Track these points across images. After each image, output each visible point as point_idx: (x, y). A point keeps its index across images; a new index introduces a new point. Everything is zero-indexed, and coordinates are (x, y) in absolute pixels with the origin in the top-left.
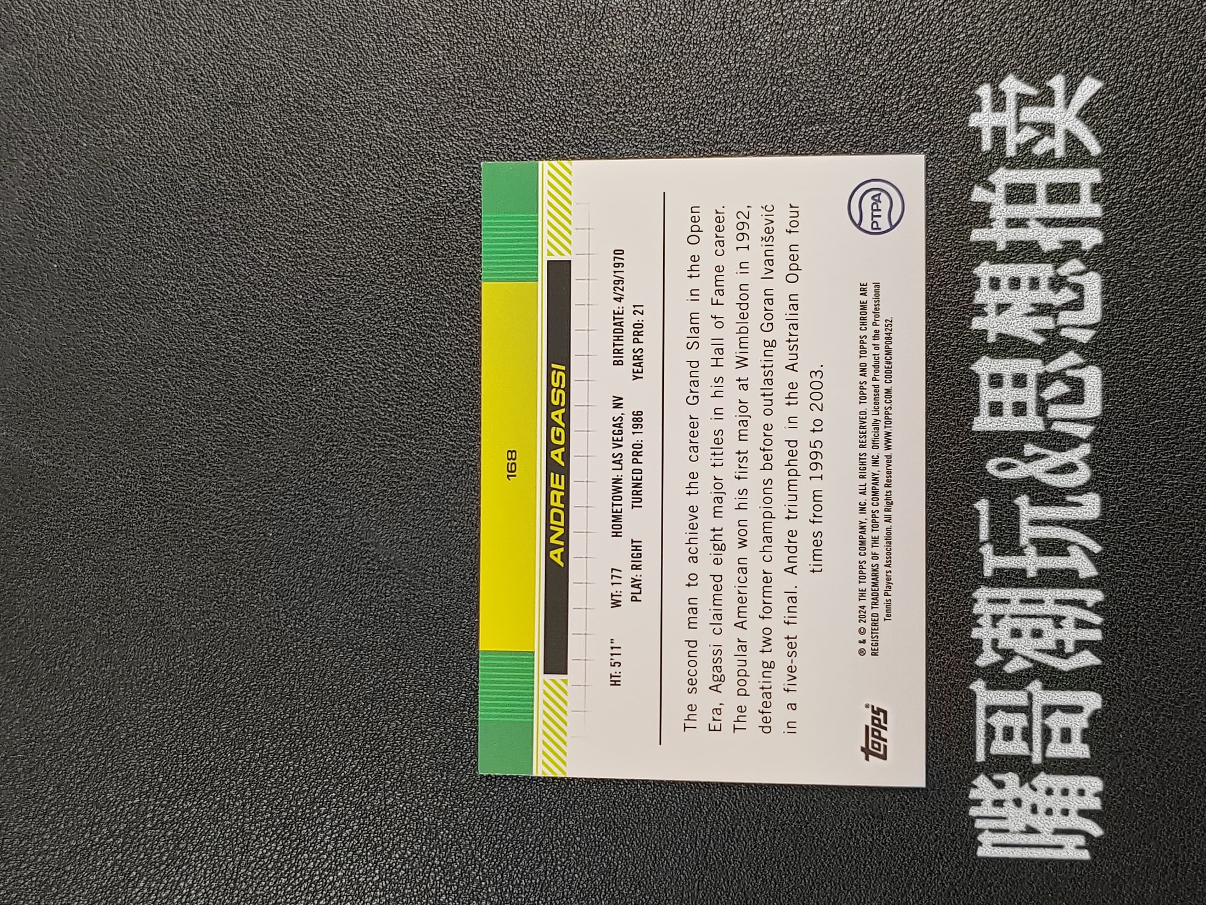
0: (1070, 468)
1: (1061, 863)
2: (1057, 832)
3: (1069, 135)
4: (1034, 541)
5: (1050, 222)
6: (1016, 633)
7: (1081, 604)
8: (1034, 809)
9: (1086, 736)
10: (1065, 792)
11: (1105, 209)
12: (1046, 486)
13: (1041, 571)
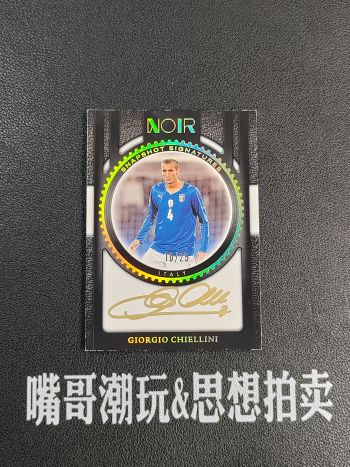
0: (179, 410)
1: (25, 409)
3: (310, 408)
4: (150, 397)
5: (275, 401)
6: (114, 391)
7: (126, 415)
8: (46, 398)
9: (75, 418)
10: (53, 410)
11: (280, 423)
12: (171, 401)
13: (139, 400)
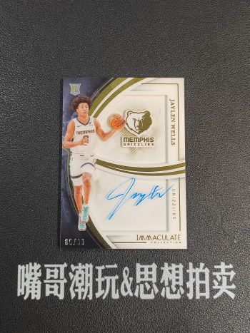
0: (126, 290)
1: (16, 288)
2: (25, 287)
3: (219, 289)
5: (194, 284)
6: (80, 275)
7: (88, 294)
8: (31, 281)
9: (52, 295)
10: (36, 289)
11: (198, 300)
